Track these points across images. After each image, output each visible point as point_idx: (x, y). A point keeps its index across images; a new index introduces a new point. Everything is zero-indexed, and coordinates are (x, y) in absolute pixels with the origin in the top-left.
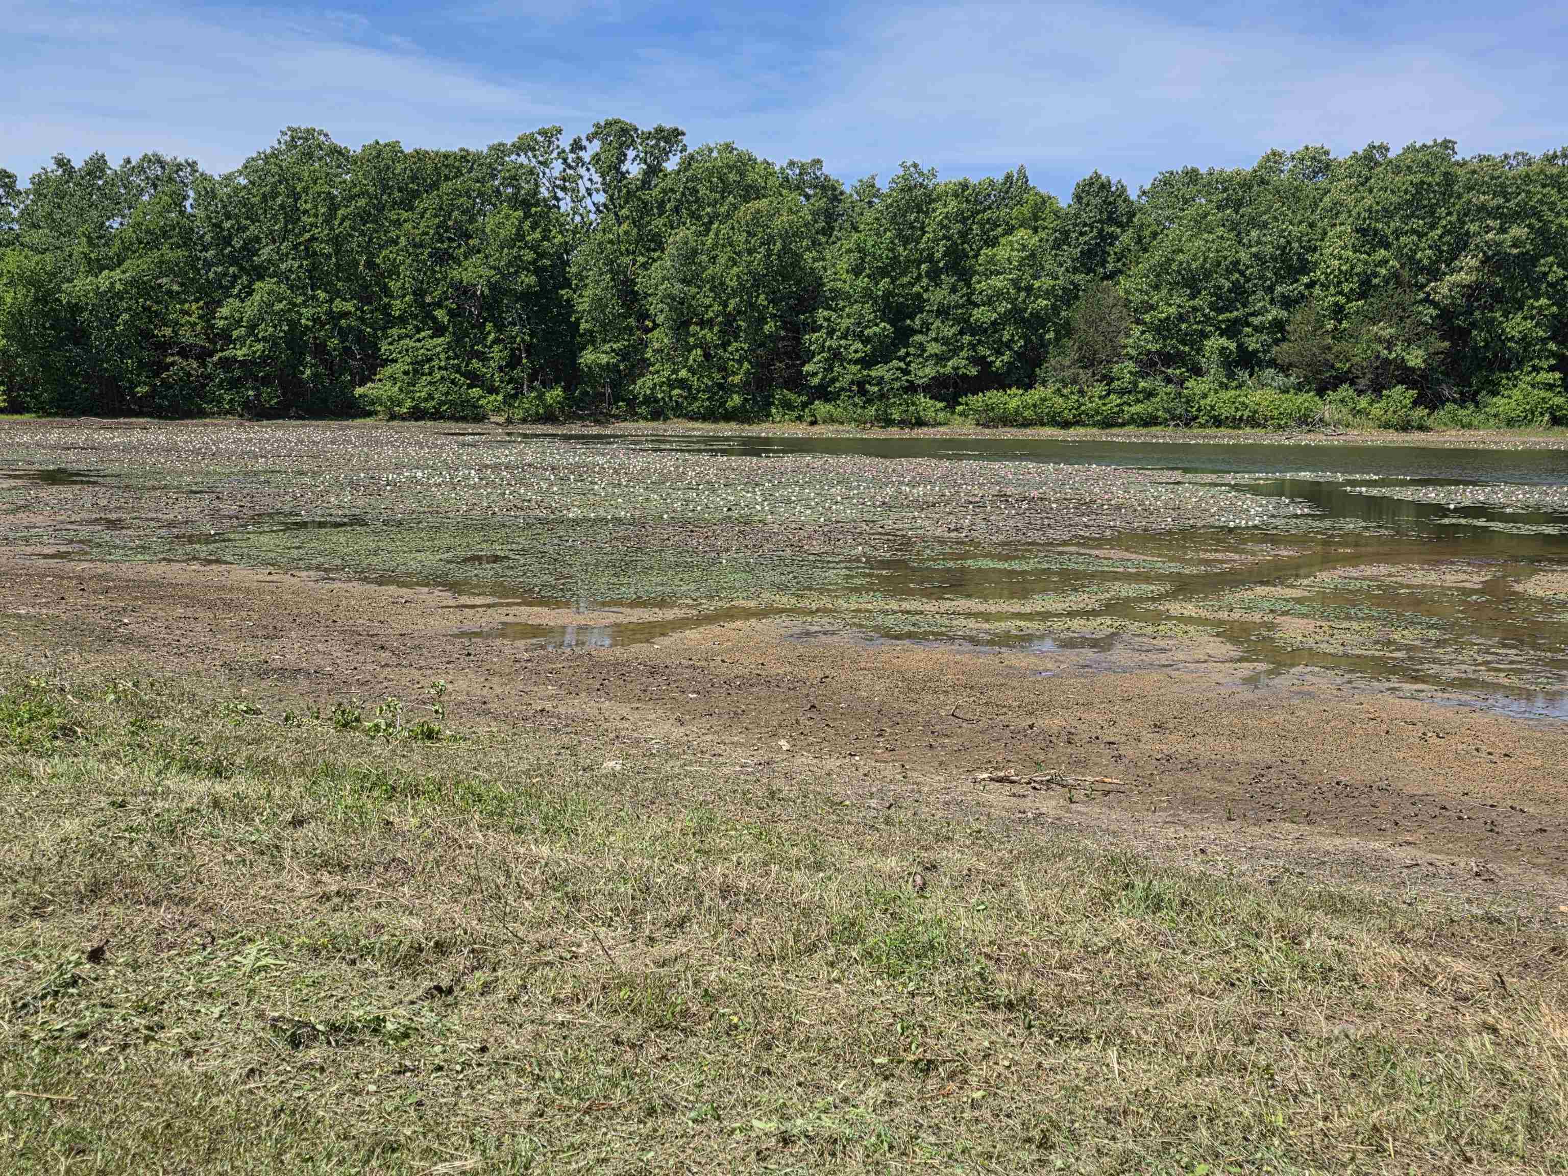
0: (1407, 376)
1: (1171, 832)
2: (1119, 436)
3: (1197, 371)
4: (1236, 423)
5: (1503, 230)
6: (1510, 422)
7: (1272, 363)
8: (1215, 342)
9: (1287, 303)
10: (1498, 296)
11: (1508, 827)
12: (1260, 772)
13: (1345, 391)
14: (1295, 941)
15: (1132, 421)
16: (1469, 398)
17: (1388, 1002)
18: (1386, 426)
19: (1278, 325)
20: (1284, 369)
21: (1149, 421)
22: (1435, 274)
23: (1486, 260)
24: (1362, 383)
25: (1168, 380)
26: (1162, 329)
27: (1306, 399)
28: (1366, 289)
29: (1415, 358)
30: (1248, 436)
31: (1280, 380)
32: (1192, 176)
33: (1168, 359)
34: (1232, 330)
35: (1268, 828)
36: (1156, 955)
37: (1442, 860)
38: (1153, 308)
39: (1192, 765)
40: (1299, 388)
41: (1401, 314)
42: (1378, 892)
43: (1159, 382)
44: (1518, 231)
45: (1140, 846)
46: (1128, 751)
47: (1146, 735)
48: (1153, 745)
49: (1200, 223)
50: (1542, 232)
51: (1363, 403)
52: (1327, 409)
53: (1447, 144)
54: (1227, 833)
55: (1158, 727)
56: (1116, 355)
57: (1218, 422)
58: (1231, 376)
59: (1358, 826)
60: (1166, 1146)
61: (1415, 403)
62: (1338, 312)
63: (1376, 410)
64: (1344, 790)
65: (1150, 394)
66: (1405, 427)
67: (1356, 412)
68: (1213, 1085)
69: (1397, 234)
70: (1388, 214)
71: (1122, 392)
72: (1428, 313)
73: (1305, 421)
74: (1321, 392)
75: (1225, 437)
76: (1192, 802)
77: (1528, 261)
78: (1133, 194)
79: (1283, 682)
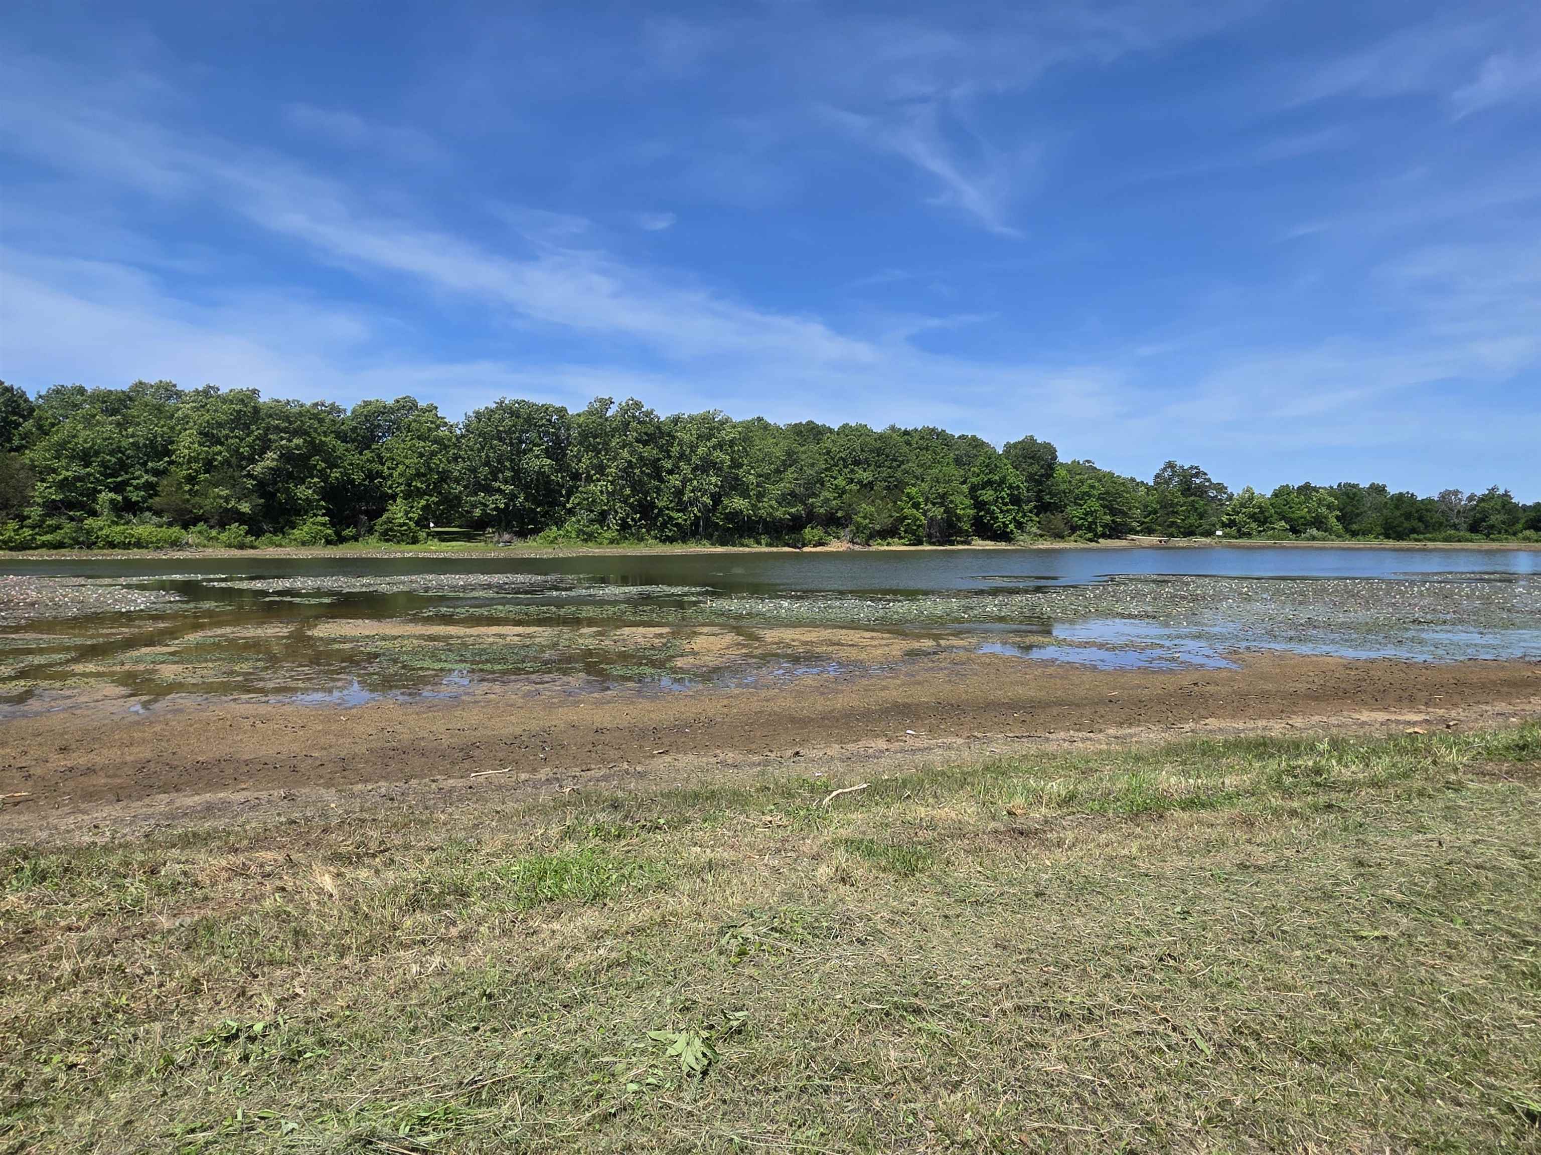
0: (241, 518)
1: (71, 819)
2: (33, 556)
3: (94, 514)
4: (126, 546)
5: (290, 441)
6: (304, 544)
7: (149, 509)
8: (105, 496)
9: (157, 473)
10: (290, 476)
11: (303, 767)
12: (142, 766)
13: (201, 526)
14: (154, 872)
15: (44, 545)
16: (279, 530)
17: (218, 893)
18: (230, 546)
19: (149, 486)
20: (158, 513)
21: (60, 545)
22: (252, 460)
23: (282, 456)
24: (213, 522)
25: (72, 519)
26: (63, 485)
27: (176, 531)
28: (209, 466)
29: (245, 507)
30: (135, 554)
31: (155, 519)
32: (81, 391)
33: (70, 505)
34: (118, 488)
35: (147, 801)
36: (41, 913)
37: (264, 795)
38: (54, 471)
39: (90, 770)
40: (170, 525)
41: (233, 482)
42: (221, 824)
43: (63, 520)
44: (297, 441)
45: (43, 835)
46: (38, 771)
47: (53, 756)
48: (60, 762)
49: (89, 421)
50: (312, 442)
51: (214, 533)
52: (190, 537)
53: (255, 391)
54: (116, 811)
55: (63, 749)
56: (27, 501)
57: (112, 545)
58: (120, 517)
59: (211, 786)
60: (27, 1054)
61: (247, 533)
62: (191, 479)
63: (223, 537)
64: (201, 766)
65: (59, 527)
66: (242, 547)
67: (210, 539)
68: (75, 995)
69: (227, 437)
70: (220, 425)
71: (33, 527)
72: (250, 483)
73: (175, 544)
74: (185, 527)
75: (119, 555)
76: (91, 796)
77: (306, 458)
78: (32, 397)
79: (158, 706)
